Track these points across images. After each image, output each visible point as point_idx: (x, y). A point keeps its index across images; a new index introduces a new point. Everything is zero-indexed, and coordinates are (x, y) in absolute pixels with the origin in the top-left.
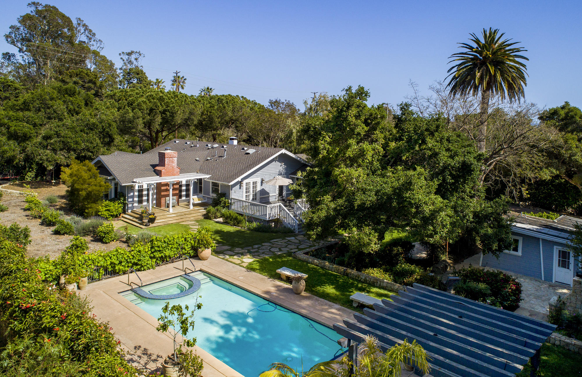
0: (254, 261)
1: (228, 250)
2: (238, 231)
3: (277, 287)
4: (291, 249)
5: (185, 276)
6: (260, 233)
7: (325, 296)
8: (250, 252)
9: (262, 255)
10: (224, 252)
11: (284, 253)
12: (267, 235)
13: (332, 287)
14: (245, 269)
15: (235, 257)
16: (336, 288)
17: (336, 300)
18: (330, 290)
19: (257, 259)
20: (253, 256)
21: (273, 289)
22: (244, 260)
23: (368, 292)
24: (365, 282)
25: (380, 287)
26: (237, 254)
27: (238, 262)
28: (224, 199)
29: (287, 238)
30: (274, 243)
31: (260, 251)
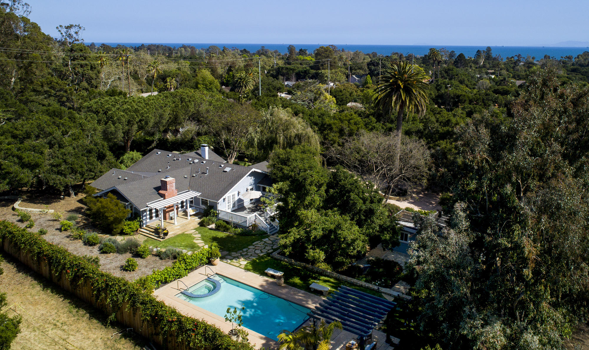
0: (247, 263)
1: (227, 255)
2: (228, 237)
3: (267, 281)
4: (269, 250)
5: (208, 279)
6: (244, 237)
7: (294, 285)
8: (243, 256)
9: (250, 258)
10: (226, 257)
11: (265, 254)
12: (249, 238)
13: (298, 278)
14: (243, 270)
15: (234, 260)
16: (301, 279)
17: (302, 287)
18: (297, 280)
19: (249, 262)
20: (245, 259)
21: (264, 283)
22: (241, 263)
23: (319, 280)
24: (317, 272)
25: (325, 276)
26: (235, 258)
27: (238, 265)
28: (213, 210)
29: (263, 240)
30: (255, 245)
31: (249, 254)
